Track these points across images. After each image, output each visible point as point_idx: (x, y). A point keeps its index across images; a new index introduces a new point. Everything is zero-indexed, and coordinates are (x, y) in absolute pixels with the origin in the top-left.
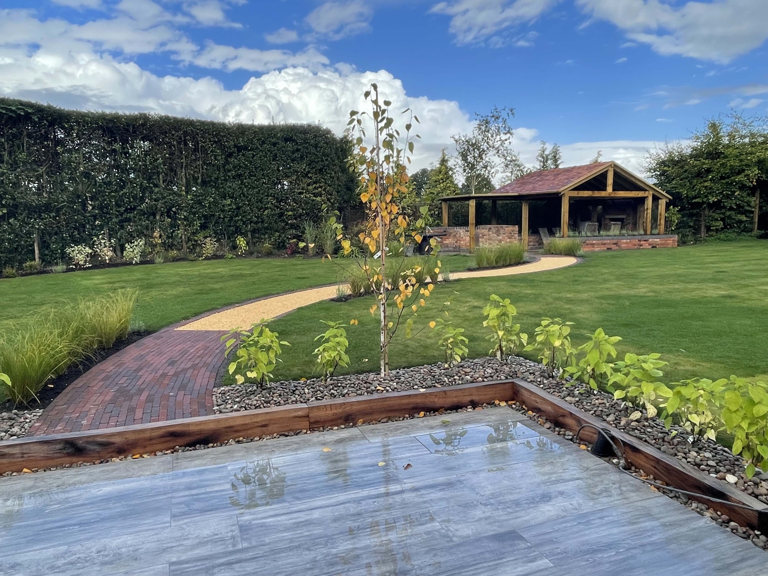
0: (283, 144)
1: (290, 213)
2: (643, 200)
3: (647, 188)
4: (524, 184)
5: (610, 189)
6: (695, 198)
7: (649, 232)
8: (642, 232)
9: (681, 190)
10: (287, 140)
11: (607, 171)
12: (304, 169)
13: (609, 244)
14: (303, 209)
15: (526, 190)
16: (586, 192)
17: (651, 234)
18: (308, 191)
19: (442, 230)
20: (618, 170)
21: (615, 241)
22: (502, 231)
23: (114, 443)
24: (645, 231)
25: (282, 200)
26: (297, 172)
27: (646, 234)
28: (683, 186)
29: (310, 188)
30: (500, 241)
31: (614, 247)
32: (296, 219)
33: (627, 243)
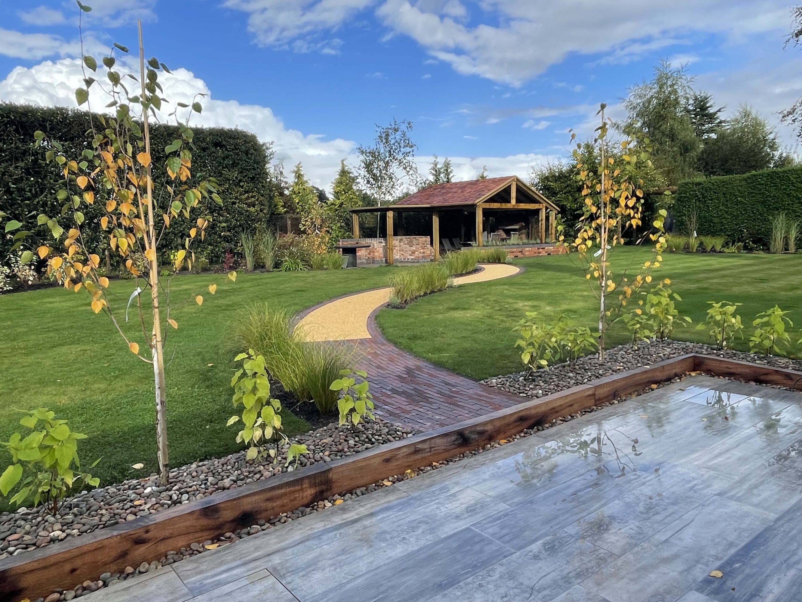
0: (213, 149)
1: (224, 225)
2: (537, 212)
3: (542, 201)
4: (430, 196)
5: (513, 201)
6: (577, 210)
7: (544, 242)
8: (539, 241)
9: (565, 203)
10: (217, 144)
11: (510, 186)
12: (236, 178)
13: (516, 252)
14: (236, 220)
15: (437, 202)
16: (495, 204)
17: (546, 243)
18: (241, 200)
19: (355, 242)
20: (520, 185)
21: (520, 250)
22: (415, 242)
23: (487, 431)
24: (541, 240)
25: (215, 211)
26: (229, 180)
27: (541, 243)
28: (567, 199)
29: (243, 197)
30: (413, 252)
31: (520, 255)
32: (229, 231)
33: (529, 251)
